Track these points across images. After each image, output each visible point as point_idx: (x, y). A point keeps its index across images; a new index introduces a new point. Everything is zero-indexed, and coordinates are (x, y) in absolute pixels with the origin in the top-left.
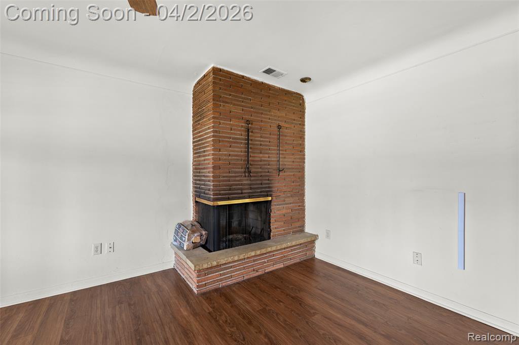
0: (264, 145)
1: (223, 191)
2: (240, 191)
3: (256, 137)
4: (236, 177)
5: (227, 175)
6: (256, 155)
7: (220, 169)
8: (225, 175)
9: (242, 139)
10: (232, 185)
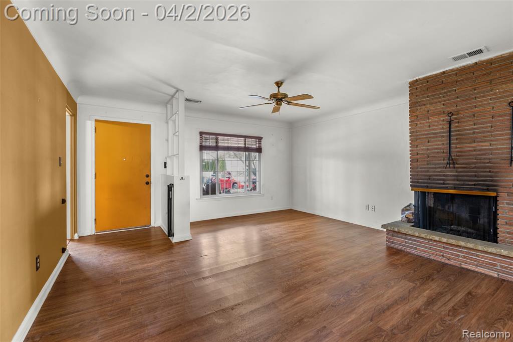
0: (478, 133)
1: (421, 180)
2: (442, 182)
3: (465, 126)
4: (436, 168)
5: (427, 166)
6: (464, 145)
7: (417, 161)
8: (422, 166)
9: (443, 133)
10: (432, 175)
